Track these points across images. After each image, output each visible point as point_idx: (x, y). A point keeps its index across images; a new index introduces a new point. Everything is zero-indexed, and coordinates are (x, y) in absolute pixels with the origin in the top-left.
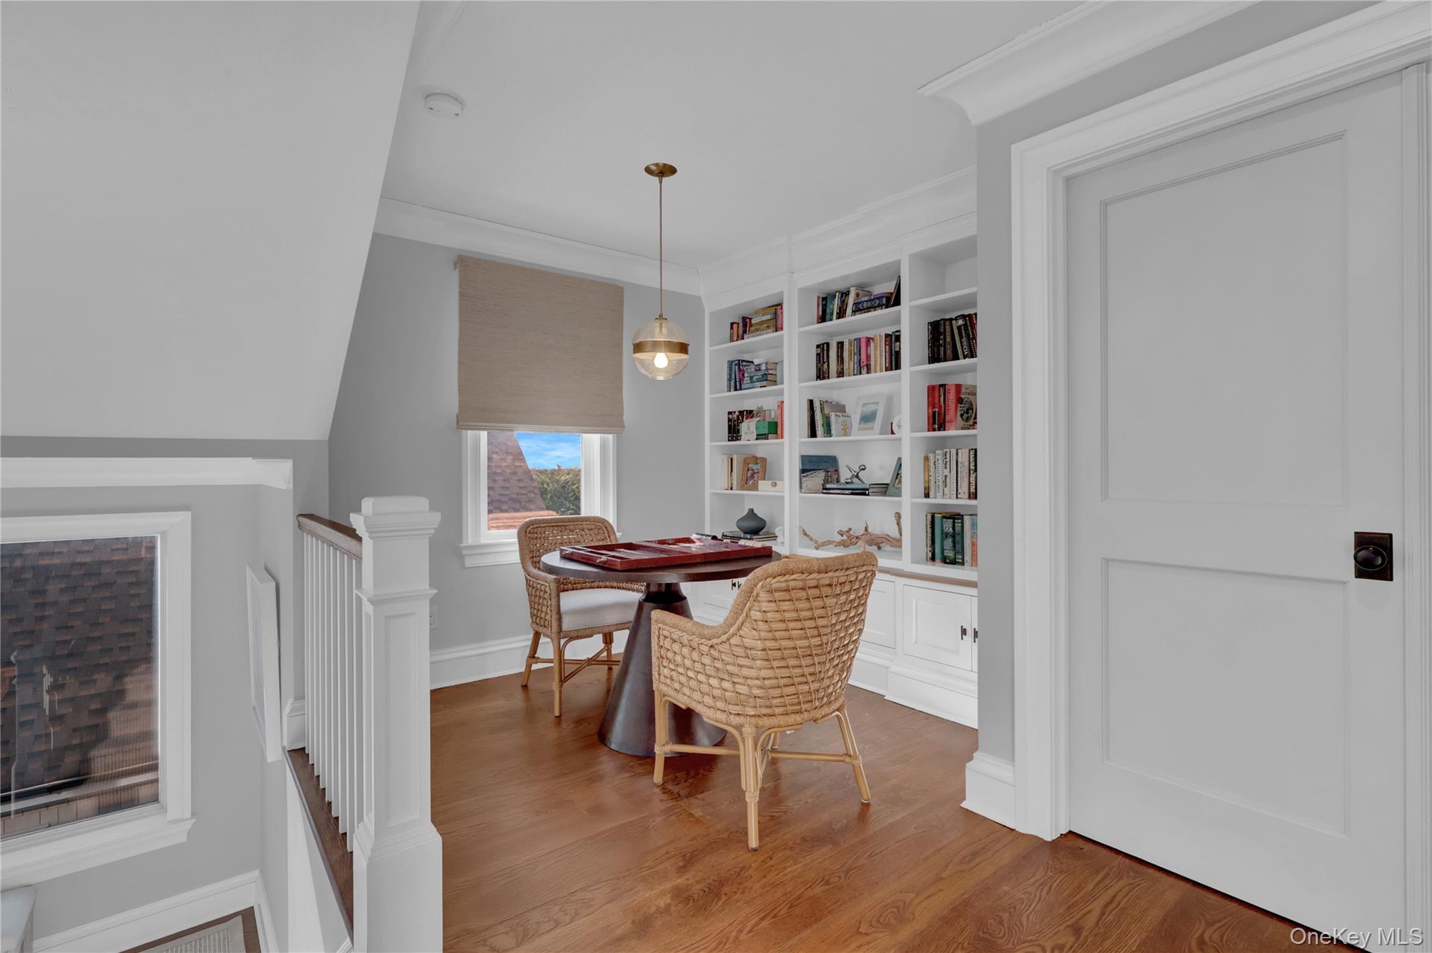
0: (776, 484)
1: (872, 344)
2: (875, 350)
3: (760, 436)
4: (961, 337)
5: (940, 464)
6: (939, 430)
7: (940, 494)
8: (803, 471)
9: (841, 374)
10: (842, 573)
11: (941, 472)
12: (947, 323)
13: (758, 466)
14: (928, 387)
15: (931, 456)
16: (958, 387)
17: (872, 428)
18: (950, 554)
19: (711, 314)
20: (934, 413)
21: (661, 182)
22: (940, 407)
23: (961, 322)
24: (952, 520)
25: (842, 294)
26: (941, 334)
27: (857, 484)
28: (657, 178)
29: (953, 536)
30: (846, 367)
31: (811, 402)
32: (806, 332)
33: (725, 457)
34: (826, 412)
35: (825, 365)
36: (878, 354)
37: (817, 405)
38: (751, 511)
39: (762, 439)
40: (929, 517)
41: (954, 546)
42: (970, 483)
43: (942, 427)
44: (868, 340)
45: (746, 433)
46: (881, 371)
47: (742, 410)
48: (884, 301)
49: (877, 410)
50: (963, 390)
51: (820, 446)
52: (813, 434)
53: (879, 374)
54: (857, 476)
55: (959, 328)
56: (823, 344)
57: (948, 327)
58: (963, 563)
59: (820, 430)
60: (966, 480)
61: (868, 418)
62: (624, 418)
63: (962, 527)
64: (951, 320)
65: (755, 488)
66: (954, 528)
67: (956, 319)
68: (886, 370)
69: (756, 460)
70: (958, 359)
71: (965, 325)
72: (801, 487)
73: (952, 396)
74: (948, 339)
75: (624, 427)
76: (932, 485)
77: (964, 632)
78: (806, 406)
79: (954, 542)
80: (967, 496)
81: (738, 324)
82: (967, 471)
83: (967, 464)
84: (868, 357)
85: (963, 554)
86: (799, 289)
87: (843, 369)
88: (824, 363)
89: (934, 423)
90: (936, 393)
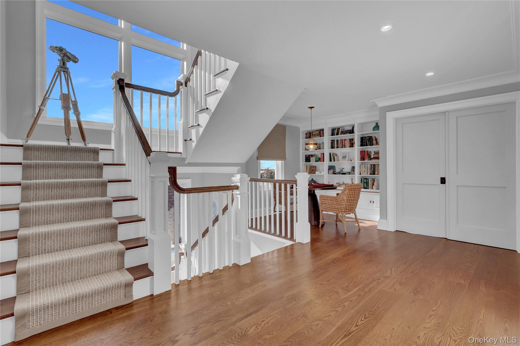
0: (321, 172)
1: (346, 141)
2: (347, 142)
3: (316, 161)
4: (368, 141)
5: (363, 168)
6: (363, 160)
7: (363, 174)
8: (329, 169)
9: (338, 147)
10: (359, 186)
11: (364, 169)
12: (365, 138)
13: (314, 168)
14: (360, 151)
15: (361, 166)
16: (367, 151)
17: (345, 160)
18: (366, 186)
19: (302, 131)
20: (362, 157)
21: (311, 110)
22: (363, 156)
23: (368, 138)
24: (366, 180)
25: (338, 129)
26: (363, 140)
27: (342, 172)
28: (310, 109)
29: (366, 183)
30: (339, 146)
31: (330, 153)
32: (329, 137)
33: (305, 166)
34: (334, 156)
35: (334, 145)
36: (347, 143)
37: (332, 154)
38: (312, 179)
39: (317, 162)
40: (361, 179)
41: (367, 185)
42: (370, 172)
43: (364, 160)
44: (345, 140)
45: (312, 160)
46: (348, 147)
47: (310, 154)
48: (349, 131)
49: (346, 156)
50: (368, 152)
51: (332, 163)
52: (331, 161)
53: (348, 148)
54: (342, 170)
55: (368, 139)
56: (333, 140)
57: (365, 139)
58: (369, 189)
59: (332, 160)
60: (369, 171)
61: (344, 157)
62: (286, 157)
63: (369, 181)
64: (366, 137)
65: (315, 173)
66: (367, 181)
67: (367, 137)
68: (350, 147)
69: (313, 167)
70: (367, 146)
71: (369, 138)
72: (328, 173)
73: (366, 153)
74: (365, 141)
75: (286, 159)
76: (362, 172)
77: (371, 202)
78: (329, 154)
79: (367, 184)
80: (369, 174)
81: (308, 133)
82: (370, 169)
83: (369, 168)
84: (345, 144)
85: (369, 186)
86: (328, 128)
87: (338, 146)
88: (333, 144)
89: (362, 159)
90: (362, 153)
